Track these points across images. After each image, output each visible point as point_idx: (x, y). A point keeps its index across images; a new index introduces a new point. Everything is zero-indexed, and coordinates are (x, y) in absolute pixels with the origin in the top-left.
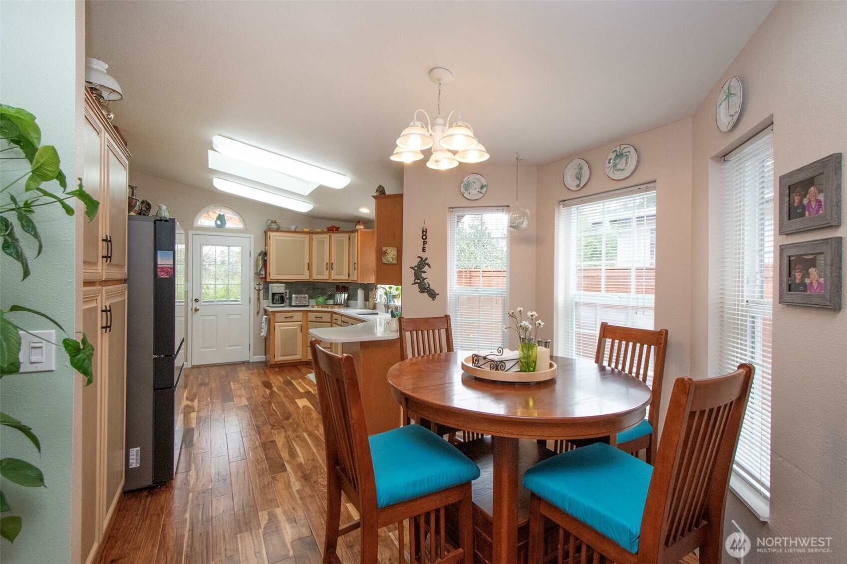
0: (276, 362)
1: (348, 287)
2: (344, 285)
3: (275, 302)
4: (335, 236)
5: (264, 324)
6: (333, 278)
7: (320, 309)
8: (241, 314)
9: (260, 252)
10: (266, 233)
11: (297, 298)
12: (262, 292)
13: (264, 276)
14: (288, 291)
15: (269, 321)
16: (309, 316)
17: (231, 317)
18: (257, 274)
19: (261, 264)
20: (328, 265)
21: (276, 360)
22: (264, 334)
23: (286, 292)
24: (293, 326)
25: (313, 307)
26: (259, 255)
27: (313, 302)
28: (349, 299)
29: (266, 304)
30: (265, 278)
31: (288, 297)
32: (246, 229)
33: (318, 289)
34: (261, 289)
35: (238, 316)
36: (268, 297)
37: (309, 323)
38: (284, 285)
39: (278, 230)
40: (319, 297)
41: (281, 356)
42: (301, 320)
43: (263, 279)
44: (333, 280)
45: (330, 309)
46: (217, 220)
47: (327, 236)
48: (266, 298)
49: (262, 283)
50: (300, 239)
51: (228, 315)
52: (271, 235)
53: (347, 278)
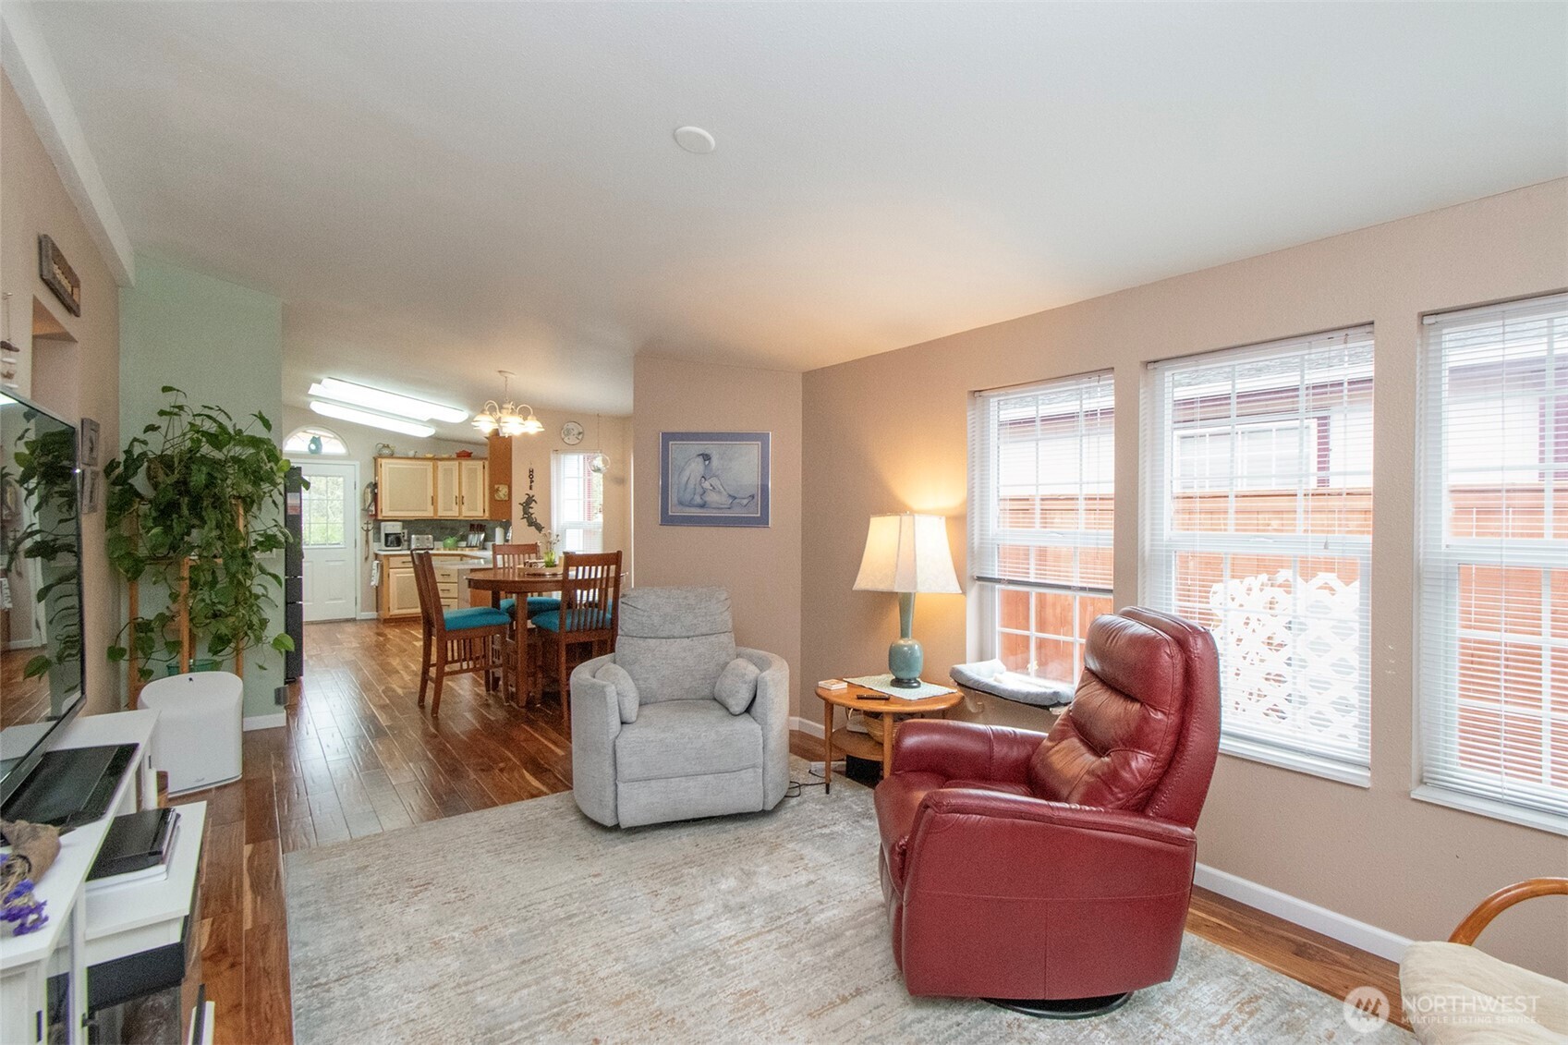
1: (483, 526)
2: (478, 523)
3: (389, 543)
4: (466, 464)
5: (374, 572)
6: (464, 515)
7: (447, 552)
8: (344, 561)
9: (368, 483)
10: (375, 459)
11: (418, 539)
12: (371, 533)
13: (374, 513)
14: (406, 531)
15: (381, 567)
17: (332, 564)
18: (365, 510)
19: (370, 498)
20: (458, 498)
21: (391, 615)
22: (375, 582)
23: (403, 533)
25: (438, 549)
26: (367, 487)
27: (439, 544)
28: (486, 540)
29: (377, 547)
30: (376, 515)
31: (406, 538)
32: (351, 455)
33: (447, 528)
34: (370, 528)
35: (340, 563)
36: (380, 538)
38: (400, 523)
39: (392, 456)
40: (448, 537)
41: (398, 608)
43: (373, 518)
44: (465, 517)
45: (459, 552)
46: (310, 443)
47: (456, 463)
48: (378, 539)
49: (371, 522)
50: (420, 466)
51: (327, 561)
52: (383, 461)
53: (482, 515)
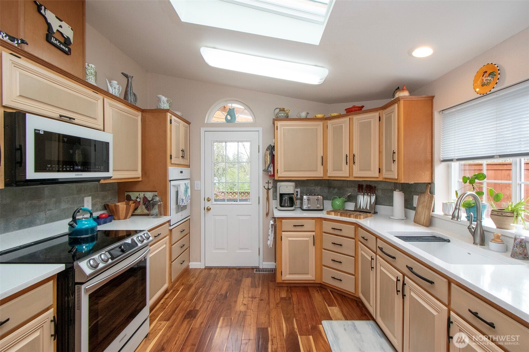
0: (283, 280)
1: (375, 187)
2: (369, 184)
3: (284, 204)
4: (357, 118)
5: (270, 232)
6: (355, 175)
7: (339, 218)
8: (250, 215)
9: (268, 145)
10: (274, 120)
11: (309, 199)
12: (271, 192)
13: (272, 174)
14: (299, 190)
16: (324, 226)
17: (241, 217)
18: (266, 171)
19: (269, 160)
20: (348, 158)
21: (283, 279)
22: (270, 243)
23: (297, 192)
24: (305, 237)
25: (328, 213)
26: (267, 150)
27: (328, 205)
28: (377, 203)
29: (274, 207)
30: (274, 175)
31: (298, 197)
32: (256, 122)
33: (334, 188)
34: (270, 188)
35: (247, 218)
36: (276, 197)
37: (324, 234)
38: (293, 184)
39: (287, 118)
40: (336, 198)
41: (290, 274)
42: (314, 230)
43: (272, 178)
44: (355, 177)
45: (352, 220)
46: (227, 115)
47: (347, 119)
48: (275, 198)
49: (271, 181)
50: (311, 127)
51: (238, 215)
52: (279, 124)
53: (377, 175)
